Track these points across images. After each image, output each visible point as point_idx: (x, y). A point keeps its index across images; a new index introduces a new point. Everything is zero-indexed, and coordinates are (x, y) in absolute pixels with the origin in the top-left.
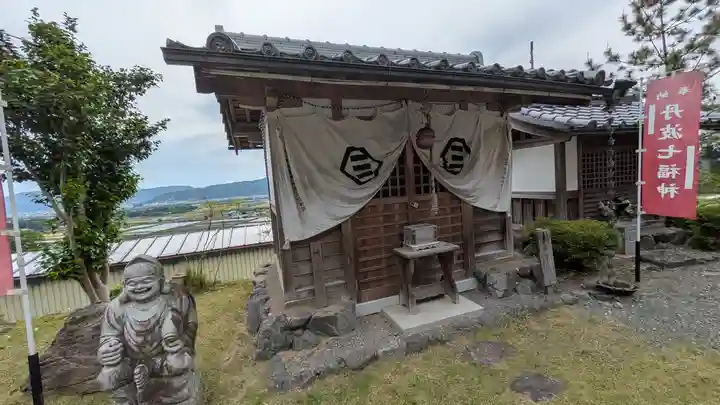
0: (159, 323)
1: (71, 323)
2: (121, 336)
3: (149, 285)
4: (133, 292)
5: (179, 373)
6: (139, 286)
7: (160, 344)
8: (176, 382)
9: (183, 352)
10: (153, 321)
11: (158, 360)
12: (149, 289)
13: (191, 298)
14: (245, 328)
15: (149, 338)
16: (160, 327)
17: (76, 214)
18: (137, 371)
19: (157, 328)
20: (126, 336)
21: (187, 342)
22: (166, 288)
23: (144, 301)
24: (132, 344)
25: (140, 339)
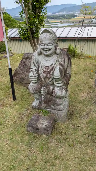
0: (53, 69)
1: (24, 58)
2: (37, 70)
3: (50, 47)
4: (43, 49)
5: (60, 98)
6: (46, 47)
7: (52, 80)
8: (58, 101)
9: (62, 88)
10: (51, 68)
11: (51, 88)
12: (50, 49)
13: (69, 60)
14: (93, 83)
15: (48, 75)
16: (53, 72)
17: (29, 9)
18: (42, 89)
19: (52, 72)
20: (40, 71)
21: (65, 83)
22: (58, 51)
23: (48, 56)
24: (41, 75)
25: (45, 75)
